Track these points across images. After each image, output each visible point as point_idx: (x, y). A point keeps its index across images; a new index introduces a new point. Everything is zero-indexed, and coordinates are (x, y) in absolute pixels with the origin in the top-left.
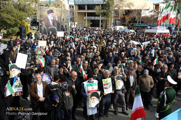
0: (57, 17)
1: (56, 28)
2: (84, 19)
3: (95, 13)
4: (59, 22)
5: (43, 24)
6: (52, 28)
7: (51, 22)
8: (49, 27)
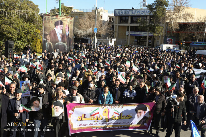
0: (67, 30)
1: (66, 44)
2: (127, 34)
3: (138, 27)
4: (70, 37)
5: (48, 40)
6: (60, 44)
7: (59, 37)
8: (56, 44)
